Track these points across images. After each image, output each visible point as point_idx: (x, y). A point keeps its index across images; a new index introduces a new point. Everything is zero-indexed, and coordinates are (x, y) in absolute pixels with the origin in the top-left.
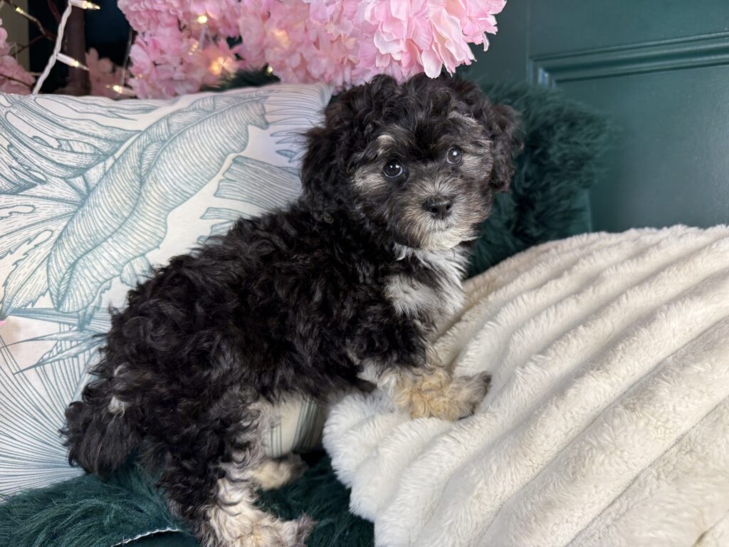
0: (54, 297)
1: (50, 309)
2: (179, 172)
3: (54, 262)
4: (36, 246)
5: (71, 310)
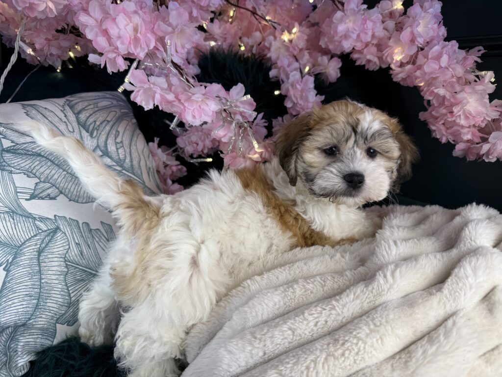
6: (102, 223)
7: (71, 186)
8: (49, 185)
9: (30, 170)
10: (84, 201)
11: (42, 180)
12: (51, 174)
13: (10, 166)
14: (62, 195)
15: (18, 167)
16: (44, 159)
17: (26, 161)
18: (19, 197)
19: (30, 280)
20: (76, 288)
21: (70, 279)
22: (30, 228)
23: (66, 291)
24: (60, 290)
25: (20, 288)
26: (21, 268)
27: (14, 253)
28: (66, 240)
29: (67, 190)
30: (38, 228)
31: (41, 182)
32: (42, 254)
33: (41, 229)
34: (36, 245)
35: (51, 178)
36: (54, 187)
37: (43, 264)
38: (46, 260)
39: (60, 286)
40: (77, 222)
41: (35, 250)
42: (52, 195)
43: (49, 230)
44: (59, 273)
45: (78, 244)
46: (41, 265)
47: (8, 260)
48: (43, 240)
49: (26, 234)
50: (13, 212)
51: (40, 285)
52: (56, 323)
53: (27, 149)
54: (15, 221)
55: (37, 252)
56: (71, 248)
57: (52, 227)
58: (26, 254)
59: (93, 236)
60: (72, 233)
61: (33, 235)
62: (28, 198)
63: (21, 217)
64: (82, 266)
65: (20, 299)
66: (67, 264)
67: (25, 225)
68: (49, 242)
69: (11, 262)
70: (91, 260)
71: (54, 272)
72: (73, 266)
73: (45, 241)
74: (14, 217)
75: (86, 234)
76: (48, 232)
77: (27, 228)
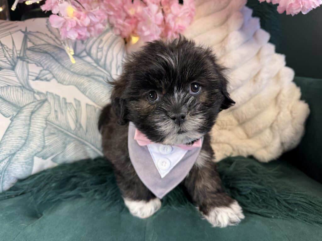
0: (33, 47)
1: (27, 47)
2: (95, 90)
3: (47, 46)
5: (27, 54)
6: (75, 99)
7: (61, 74)
8: (47, 72)
9: (39, 62)
10: (67, 84)
11: (45, 68)
12: (51, 65)
13: (28, 58)
14: (54, 80)
15: (33, 60)
16: (49, 55)
17: (38, 56)
18: (29, 78)
20: (50, 138)
21: (46, 132)
22: (31, 97)
23: (43, 138)
24: (39, 137)
26: (20, 120)
27: (18, 111)
28: (50, 108)
29: (58, 76)
30: (35, 98)
31: (44, 70)
32: (35, 114)
33: (37, 99)
34: (31, 108)
35: (50, 68)
36: (51, 74)
37: (32, 121)
38: (35, 118)
39: (40, 135)
40: (59, 97)
41: (31, 111)
42: (48, 79)
44: (41, 127)
45: (56, 111)
47: (13, 115)
49: (27, 101)
50: (24, 87)
51: (28, 132)
52: (35, 155)
53: (40, 49)
54: (24, 93)
56: (52, 113)
57: (43, 98)
58: (24, 113)
59: (66, 108)
60: (54, 104)
61: (31, 101)
62: (34, 79)
63: (27, 90)
64: (56, 125)
66: (47, 123)
67: (28, 95)
68: (39, 107)
69: (15, 116)
70: (62, 122)
71: (38, 126)
72: (50, 124)
73: (37, 107)
74: (24, 90)
75: (63, 105)
76: (41, 101)
77: (29, 98)
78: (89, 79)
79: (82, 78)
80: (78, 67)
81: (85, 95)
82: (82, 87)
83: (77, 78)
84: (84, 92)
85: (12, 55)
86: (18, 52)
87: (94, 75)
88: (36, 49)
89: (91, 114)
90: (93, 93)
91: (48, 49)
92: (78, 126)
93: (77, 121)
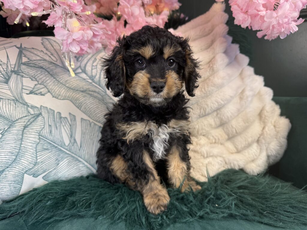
0: (27, 62)
1: (22, 61)
2: (90, 105)
3: (43, 62)
4: (50, 57)
5: (21, 68)
6: (70, 114)
7: (56, 88)
8: (43, 86)
9: (34, 76)
10: (62, 98)
11: (40, 83)
12: (46, 80)
13: (23, 73)
14: (49, 94)
15: (28, 74)
16: (44, 70)
17: (33, 71)
18: (23, 92)
19: (14, 143)
20: (42, 154)
21: (39, 147)
22: (24, 111)
23: (35, 154)
24: (31, 153)
25: (7, 147)
26: (11, 135)
27: (10, 125)
28: (43, 122)
29: (53, 90)
30: (29, 112)
31: (39, 84)
32: (26, 129)
33: (30, 113)
34: (24, 122)
35: (45, 82)
36: (45, 88)
37: (25, 135)
38: (28, 133)
39: (32, 151)
40: (54, 111)
41: (23, 125)
42: (43, 93)
43: (35, 114)
44: (34, 142)
45: (50, 126)
46: (24, 135)
47: (5, 129)
48: (29, 120)
49: (20, 114)
50: (17, 100)
51: (20, 148)
52: (26, 172)
53: (35, 64)
54: (16, 106)
55: (23, 126)
56: (45, 128)
57: (37, 112)
58: (16, 127)
59: (61, 122)
60: (48, 118)
61: (24, 115)
62: (28, 93)
63: (20, 104)
64: (49, 140)
65: (6, 154)
66: (39, 138)
67: (21, 109)
68: (33, 121)
69: (6, 130)
70: (56, 137)
71: (30, 141)
72: (43, 139)
73: (30, 121)
74: (17, 104)
75: (58, 120)
76: (34, 115)
77: (22, 111)
78: (84, 94)
79: (77, 93)
80: (73, 83)
81: (80, 109)
82: (77, 102)
83: (73, 93)
84: (79, 107)
85: (6, 68)
86: (13, 66)
87: (90, 91)
88: (30, 64)
89: (86, 129)
90: (88, 107)
91: (43, 65)
92: (73, 141)
93: (72, 136)
